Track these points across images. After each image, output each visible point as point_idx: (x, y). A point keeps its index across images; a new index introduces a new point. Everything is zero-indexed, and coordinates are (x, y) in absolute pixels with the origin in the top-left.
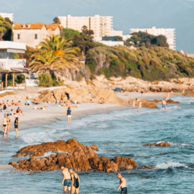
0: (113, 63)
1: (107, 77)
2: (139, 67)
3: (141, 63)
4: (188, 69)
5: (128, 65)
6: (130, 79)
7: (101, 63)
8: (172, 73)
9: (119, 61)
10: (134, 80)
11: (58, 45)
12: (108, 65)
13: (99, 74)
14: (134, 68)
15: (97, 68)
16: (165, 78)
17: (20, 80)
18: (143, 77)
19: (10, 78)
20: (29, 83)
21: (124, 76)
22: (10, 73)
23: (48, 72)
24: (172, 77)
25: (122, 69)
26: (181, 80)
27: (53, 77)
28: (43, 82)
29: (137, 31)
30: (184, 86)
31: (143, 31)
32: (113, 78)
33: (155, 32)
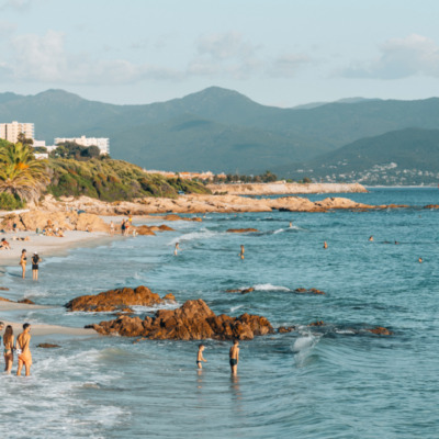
0: (62, 180)
1: (56, 196)
2: (94, 184)
3: (97, 179)
4: (153, 186)
5: (82, 182)
6: (84, 199)
8: (134, 191)
9: (69, 177)
10: (90, 200)
11: (20, 157)
12: (56, 182)
14: (88, 185)
16: (126, 198)
18: (100, 196)
21: (77, 195)
23: (9, 191)
24: (135, 196)
25: (74, 188)
26: (147, 199)
27: (17, 197)
28: (4, 204)
29: (64, 140)
30: (152, 208)
31: (70, 140)
32: (62, 198)
33: (84, 142)
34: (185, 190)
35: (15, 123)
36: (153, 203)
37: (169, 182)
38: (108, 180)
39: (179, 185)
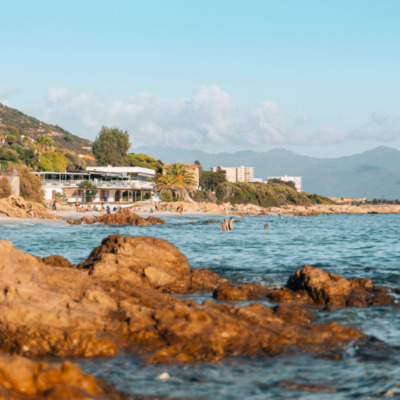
0: (237, 194)
1: (232, 204)
2: (257, 197)
3: (259, 193)
4: (296, 199)
5: (249, 195)
6: (249, 205)
7: (228, 194)
8: (282, 201)
9: (241, 192)
10: (253, 206)
11: (178, 172)
12: (233, 195)
13: (226, 201)
14: (253, 197)
15: (225, 197)
16: (277, 205)
17: (148, 196)
18: (260, 204)
19: (139, 194)
20: (155, 199)
21: (245, 203)
22: (139, 191)
23: (169, 191)
24: (282, 204)
25: (244, 198)
26: (289, 206)
27: (174, 194)
28: (165, 198)
29: (273, 178)
30: (291, 210)
31: (277, 178)
32: (237, 205)
33: (286, 179)
34: (318, 202)
35: (243, 167)
36: (292, 207)
37: (309, 197)
38: (266, 194)
39: (315, 199)
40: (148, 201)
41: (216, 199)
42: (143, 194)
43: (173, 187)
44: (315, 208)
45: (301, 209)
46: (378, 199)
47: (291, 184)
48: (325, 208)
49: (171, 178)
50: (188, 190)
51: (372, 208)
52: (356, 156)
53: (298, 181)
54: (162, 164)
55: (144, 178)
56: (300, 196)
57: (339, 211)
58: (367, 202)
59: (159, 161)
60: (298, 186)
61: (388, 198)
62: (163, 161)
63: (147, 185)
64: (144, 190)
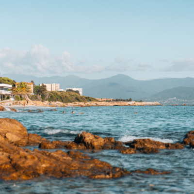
0: (51, 97)
1: (49, 101)
2: (61, 98)
3: (62, 96)
5: (57, 97)
6: (58, 102)
7: (47, 96)
9: (54, 96)
11: (23, 86)
12: (50, 97)
13: (46, 100)
14: (59, 98)
15: (46, 98)
16: (70, 102)
17: (8, 98)
18: (62, 101)
20: (12, 99)
21: (56, 101)
22: (4, 95)
23: (19, 95)
24: (73, 101)
25: (55, 99)
26: (76, 102)
27: (21, 97)
28: (17, 99)
29: (69, 89)
30: (77, 104)
31: (71, 89)
32: (51, 102)
33: (75, 89)
34: (90, 100)
35: (54, 84)
36: (78, 103)
37: (86, 98)
38: (66, 97)
39: (89, 99)
40: (8, 100)
41: (41, 99)
42: (6, 97)
43: (20, 93)
44: (88, 103)
45: (82, 104)
46: (118, 99)
47: (77, 92)
48: (93, 103)
49: (19, 89)
50: (28, 95)
51: (116, 103)
52: (108, 79)
53: (80, 90)
54: (15, 82)
55: (6, 89)
56: (81, 98)
57: (100, 104)
58: (113, 100)
59: (14, 81)
60: (81, 93)
61: (123, 99)
62: (16, 81)
63: (8, 93)
64: (6, 95)
